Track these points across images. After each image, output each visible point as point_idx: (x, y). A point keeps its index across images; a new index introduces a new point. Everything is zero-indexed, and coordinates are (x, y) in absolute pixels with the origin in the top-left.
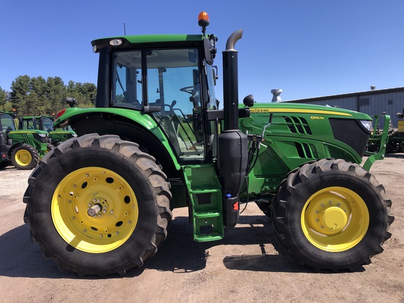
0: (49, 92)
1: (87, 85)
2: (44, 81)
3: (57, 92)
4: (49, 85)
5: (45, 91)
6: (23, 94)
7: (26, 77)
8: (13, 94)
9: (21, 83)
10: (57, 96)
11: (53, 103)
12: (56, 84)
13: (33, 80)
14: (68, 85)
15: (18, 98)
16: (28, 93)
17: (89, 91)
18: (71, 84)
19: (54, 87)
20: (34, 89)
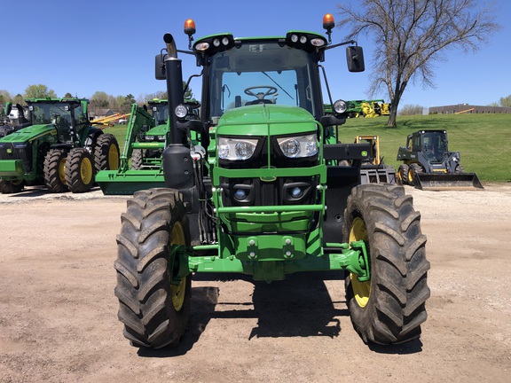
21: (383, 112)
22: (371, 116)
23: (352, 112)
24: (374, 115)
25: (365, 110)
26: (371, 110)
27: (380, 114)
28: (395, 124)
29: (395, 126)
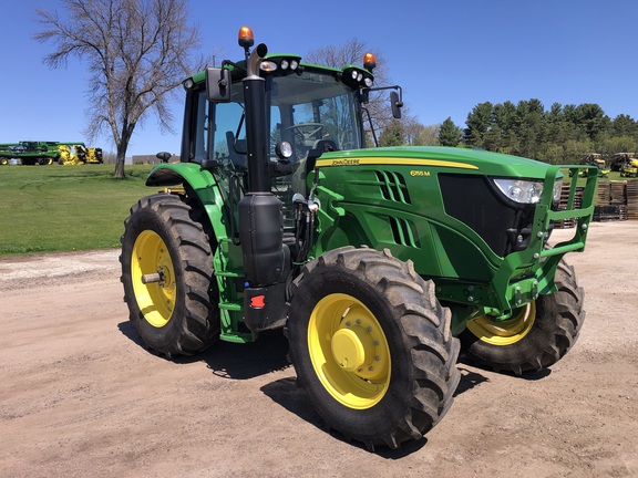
0: (518, 124)
1: (583, 107)
2: (513, 107)
3: (531, 123)
4: (519, 114)
5: (513, 123)
6: (482, 130)
7: (488, 105)
8: (468, 132)
9: (479, 115)
10: (530, 130)
11: (523, 142)
12: (531, 110)
13: (497, 108)
14: (550, 111)
15: (473, 137)
16: (489, 128)
17: (586, 118)
18: (556, 109)
19: (528, 115)
20: (498, 121)
21: (89, 159)
22: (73, 163)
23: (44, 157)
24: (76, 162)
25: (64, 155)
26: (72, 156)
27: (85, 162)
28: (123, 174)
29: (124, 177)
